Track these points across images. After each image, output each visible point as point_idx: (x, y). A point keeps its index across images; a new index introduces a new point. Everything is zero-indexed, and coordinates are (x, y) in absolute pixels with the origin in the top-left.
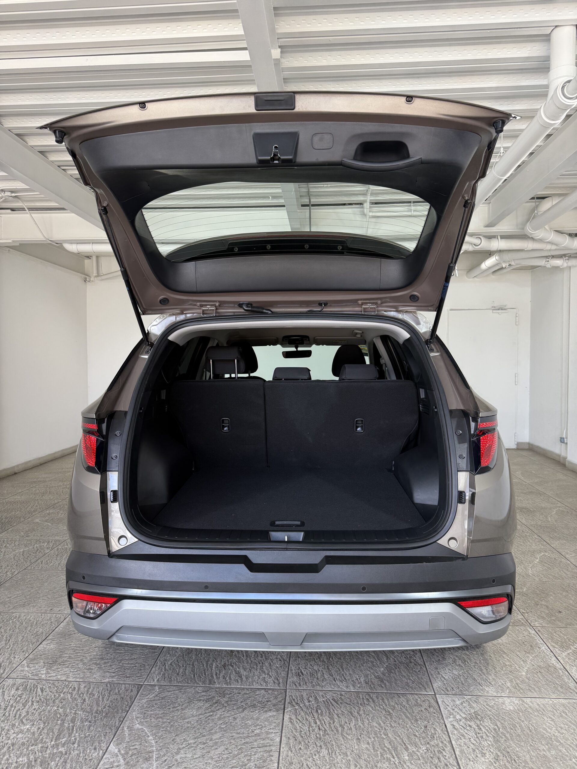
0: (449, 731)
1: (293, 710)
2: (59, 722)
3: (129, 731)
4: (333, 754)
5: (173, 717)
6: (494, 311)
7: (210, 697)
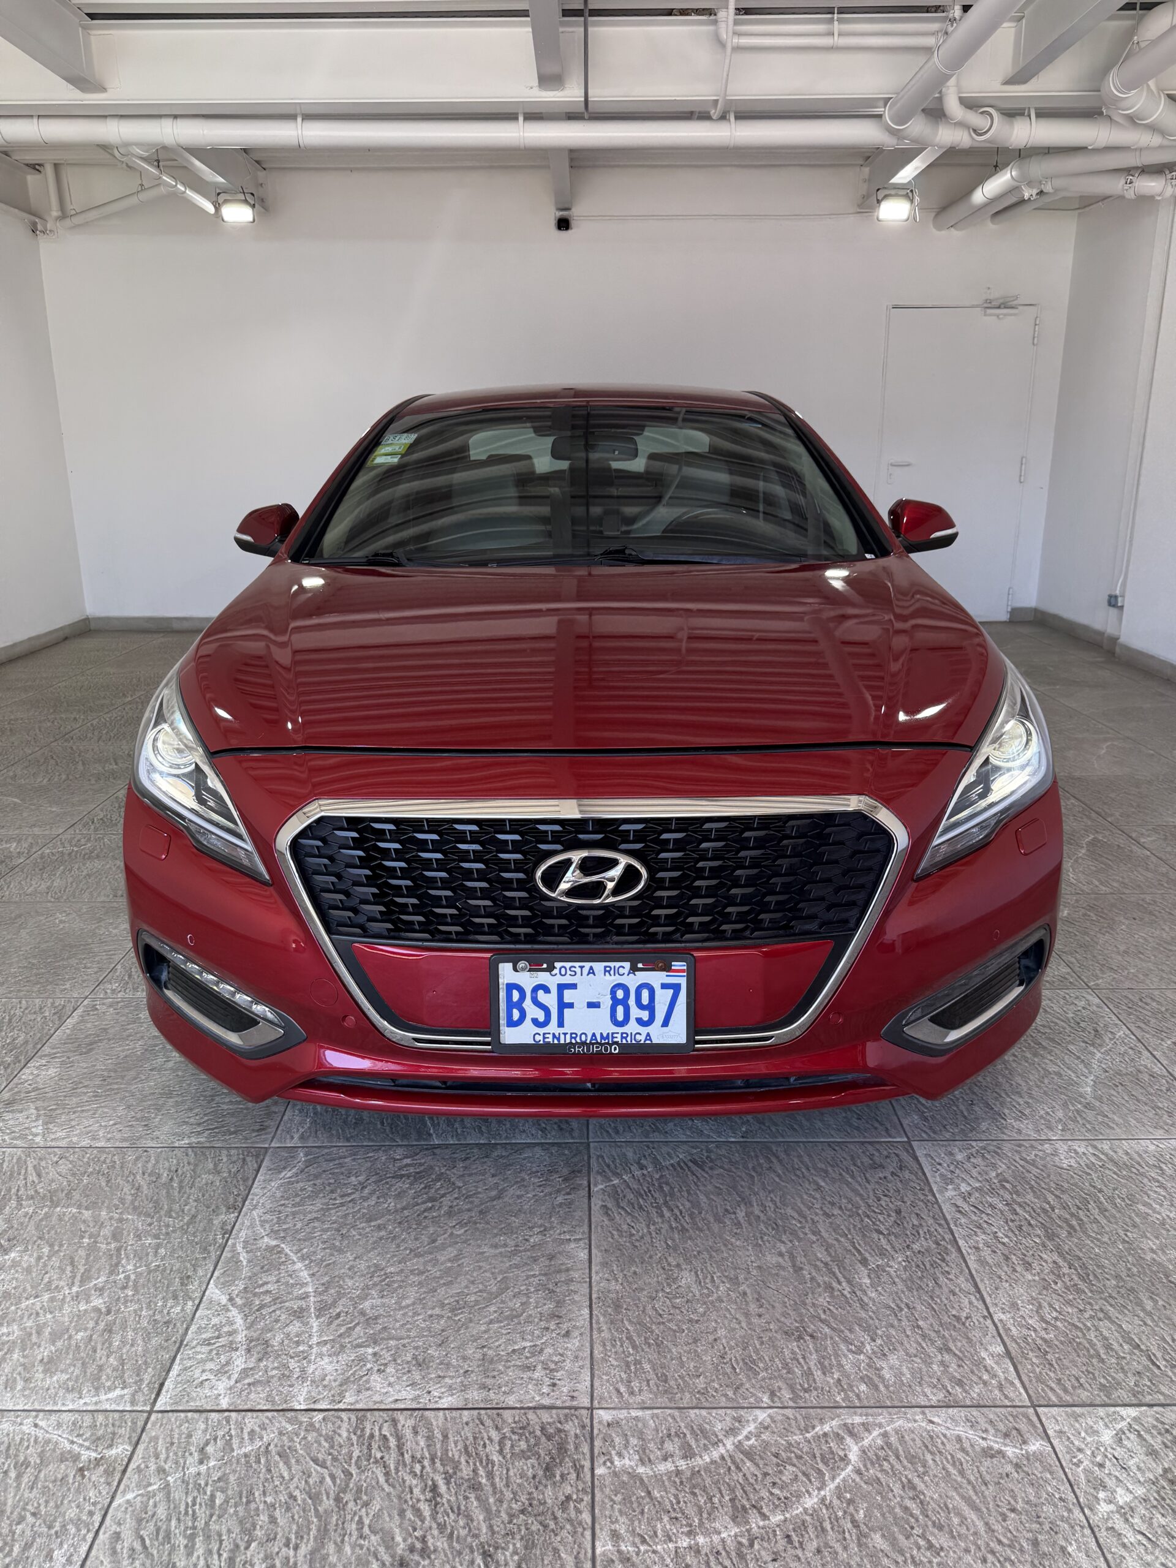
0: (949, 1217)
1: (608, 1189)
2: (86, 1240)
3: (247, 1252)
4: (707, 1281)
5: (346, 1216)
6: (989, 311)
7: (422, 1168)
